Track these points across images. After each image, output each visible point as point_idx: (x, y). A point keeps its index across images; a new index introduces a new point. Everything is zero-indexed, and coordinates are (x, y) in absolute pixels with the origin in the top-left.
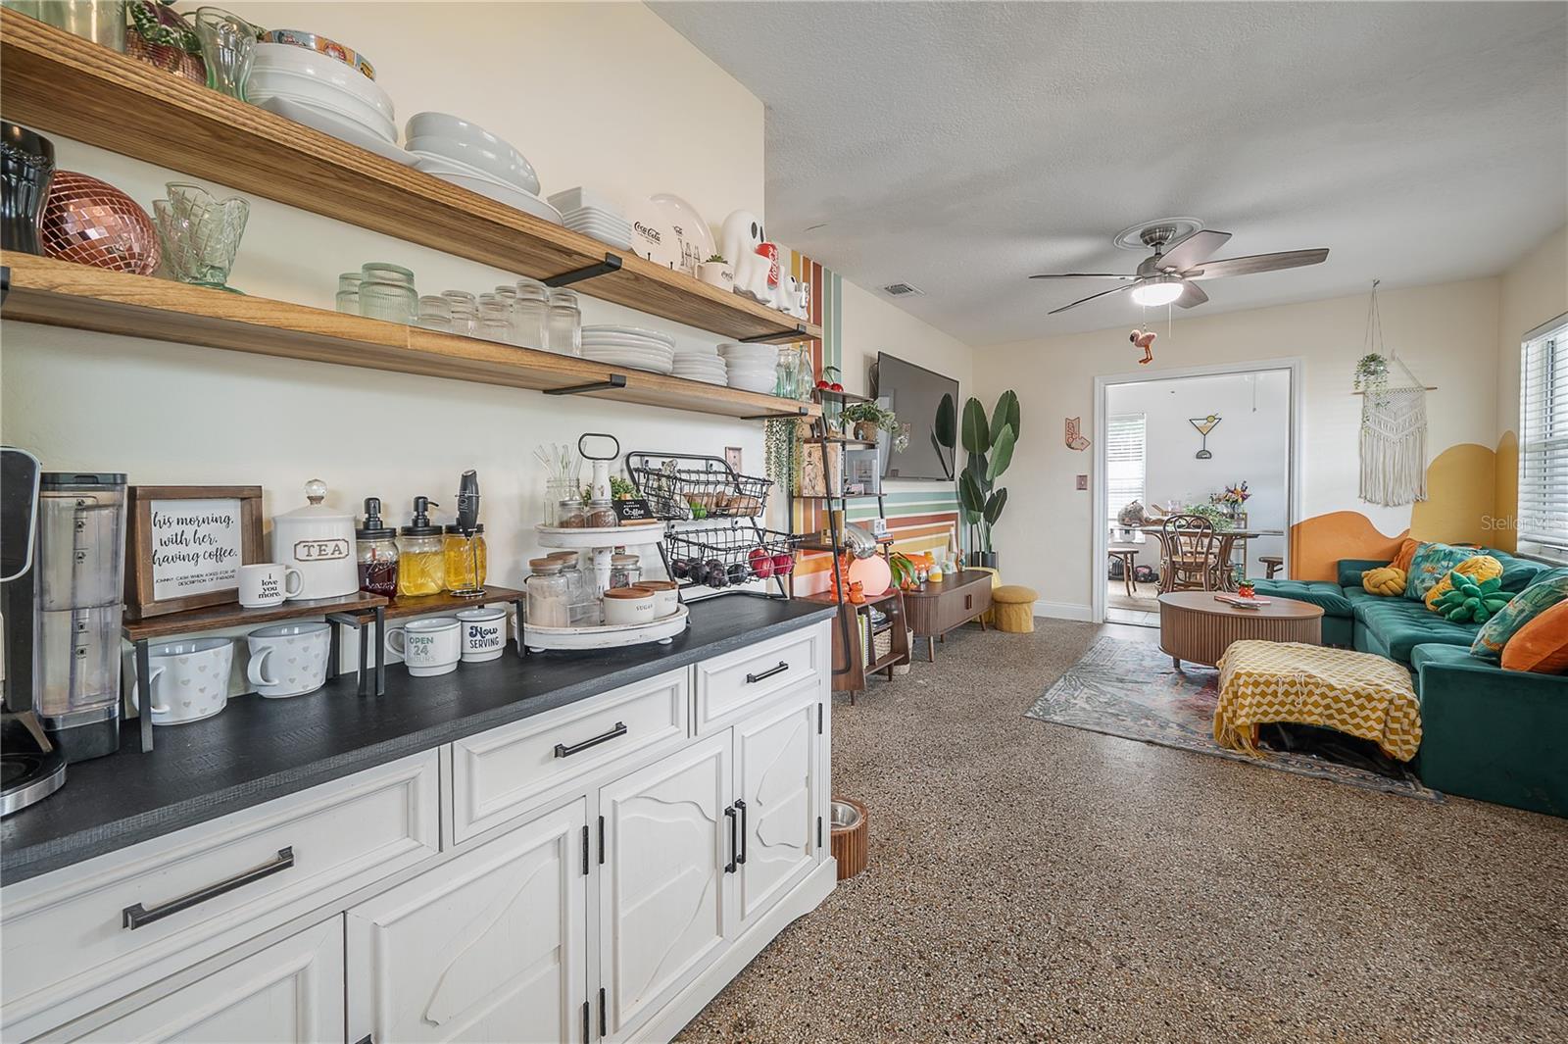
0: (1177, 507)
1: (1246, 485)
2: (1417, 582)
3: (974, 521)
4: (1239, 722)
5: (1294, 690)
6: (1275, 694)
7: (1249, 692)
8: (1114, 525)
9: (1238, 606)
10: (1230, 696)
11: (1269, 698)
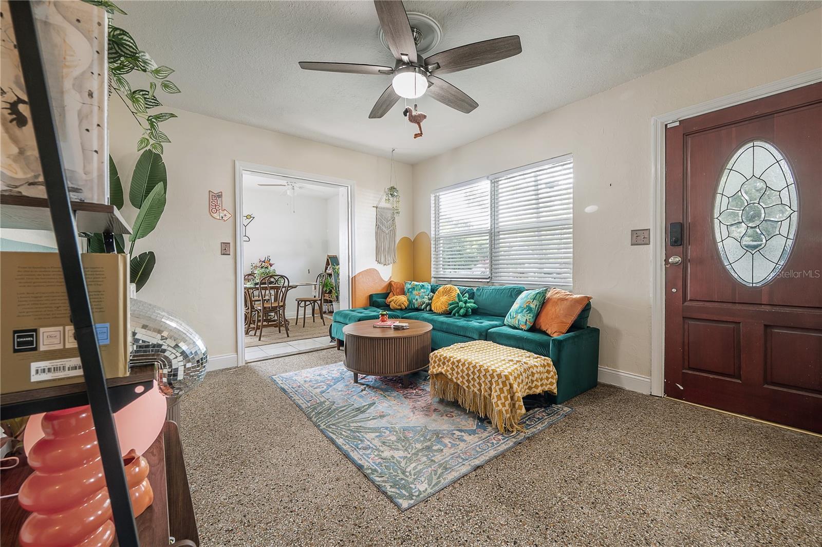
2: (414, 301)
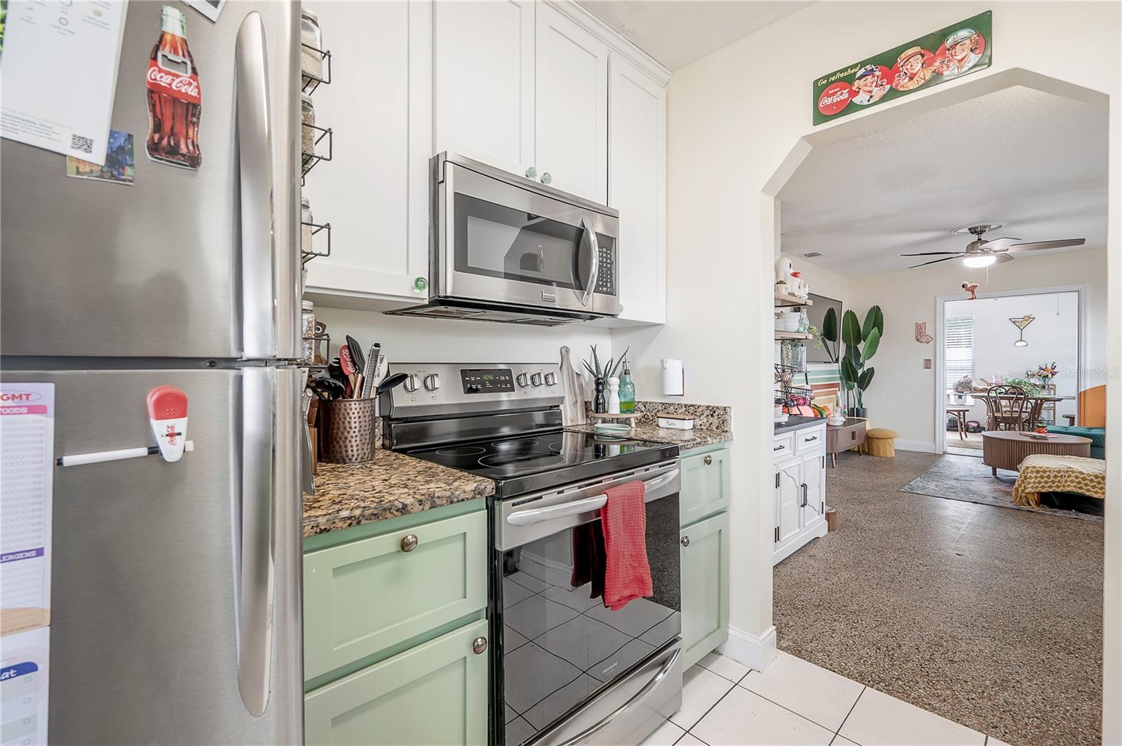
0: (999, 380)
1: (1055, 365)
3: (851, 388)
4: (1027, 491)
5: (1060, 475)
6: (1049, 477)
7: (1034, 476)
8: (951, 392)
9: (1034, 437)
10: (1023, 478)
11: (1045, 479)
